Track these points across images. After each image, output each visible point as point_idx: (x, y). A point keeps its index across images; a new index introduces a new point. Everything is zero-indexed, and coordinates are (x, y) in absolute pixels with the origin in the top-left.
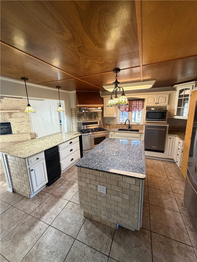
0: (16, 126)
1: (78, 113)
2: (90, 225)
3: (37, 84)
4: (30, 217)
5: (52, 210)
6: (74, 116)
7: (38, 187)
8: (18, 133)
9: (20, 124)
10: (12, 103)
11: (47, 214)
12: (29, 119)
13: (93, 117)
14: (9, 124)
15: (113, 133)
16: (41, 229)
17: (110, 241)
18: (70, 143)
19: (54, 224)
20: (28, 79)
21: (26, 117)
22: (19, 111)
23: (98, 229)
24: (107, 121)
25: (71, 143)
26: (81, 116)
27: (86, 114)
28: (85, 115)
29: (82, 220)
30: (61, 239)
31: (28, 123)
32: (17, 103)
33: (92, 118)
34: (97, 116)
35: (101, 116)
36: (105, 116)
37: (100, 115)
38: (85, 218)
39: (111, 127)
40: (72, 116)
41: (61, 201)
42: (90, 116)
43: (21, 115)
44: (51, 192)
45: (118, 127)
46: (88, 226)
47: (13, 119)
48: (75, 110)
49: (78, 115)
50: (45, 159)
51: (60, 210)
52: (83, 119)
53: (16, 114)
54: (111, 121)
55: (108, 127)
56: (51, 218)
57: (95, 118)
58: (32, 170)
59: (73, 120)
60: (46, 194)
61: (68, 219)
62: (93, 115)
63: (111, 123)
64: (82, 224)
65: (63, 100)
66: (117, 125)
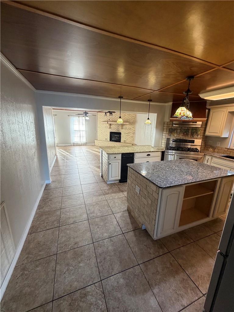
0: (124, 136)
1: (171, 128)
2: (127, 214)
3: (131, 100)
4: (101, 191)
5: (112, 195)
6: (165, 130)
7: (112, 178)
8: (125, 142)
9: (127, 134)
10: (125, 116)
11: (109, 195)
12: (134, 131)
13: (190, 134)
14: (120, 134)
15: (210, 158)
16: (102, 199)
17: (131, 230)
18: (147, 155)
19: (109, 201)
20: (123, 97)
21: (132, 130)
22: (128, 123)
23: (129, 219)
24: (212, 142)
25: (149, 155)
26: (174, 131)
27: (181, 129)
28: (179, 131)
29: (124, 209)
30: (107, 209)
31: (133, 135)
32: (128, 116)
33: (187, 135)
34: (196, 133)
35: (202, 134)
36: (207, 133)
37: (201, 132)
38: (127, 210)
39: (216, 150)
40: (163, 130)
41: (121, 194)
42: (185, 132)
43: (129, 127)
44: (119, 186)
45: (229, 152)
46: (125, 214)
47: (123, 130)
48: (167, 124)
49: (169, 129)
50: (121, 160)
51: (117, 197)
52: (175, 135)
53: (126, 126)
54: (218, 142)
55: (211, 149)
56: (110, 198)
57: (193, 135)
58: (110, 164)
59: (164, 135)
60: (116, 186)
61: (117, 204)
62: (190, 131)
63: (217, 145)
64: (123, 211)
65: (156, 113)
66: (227, 150)
